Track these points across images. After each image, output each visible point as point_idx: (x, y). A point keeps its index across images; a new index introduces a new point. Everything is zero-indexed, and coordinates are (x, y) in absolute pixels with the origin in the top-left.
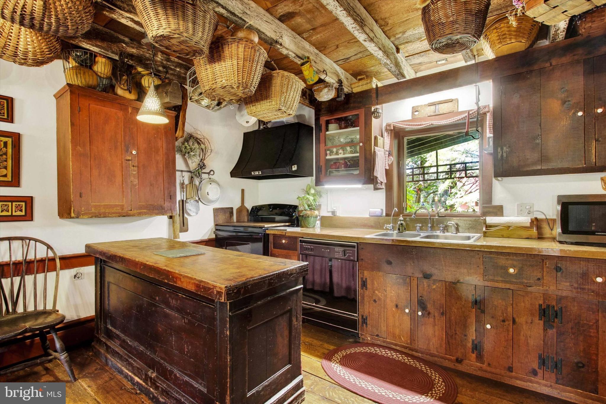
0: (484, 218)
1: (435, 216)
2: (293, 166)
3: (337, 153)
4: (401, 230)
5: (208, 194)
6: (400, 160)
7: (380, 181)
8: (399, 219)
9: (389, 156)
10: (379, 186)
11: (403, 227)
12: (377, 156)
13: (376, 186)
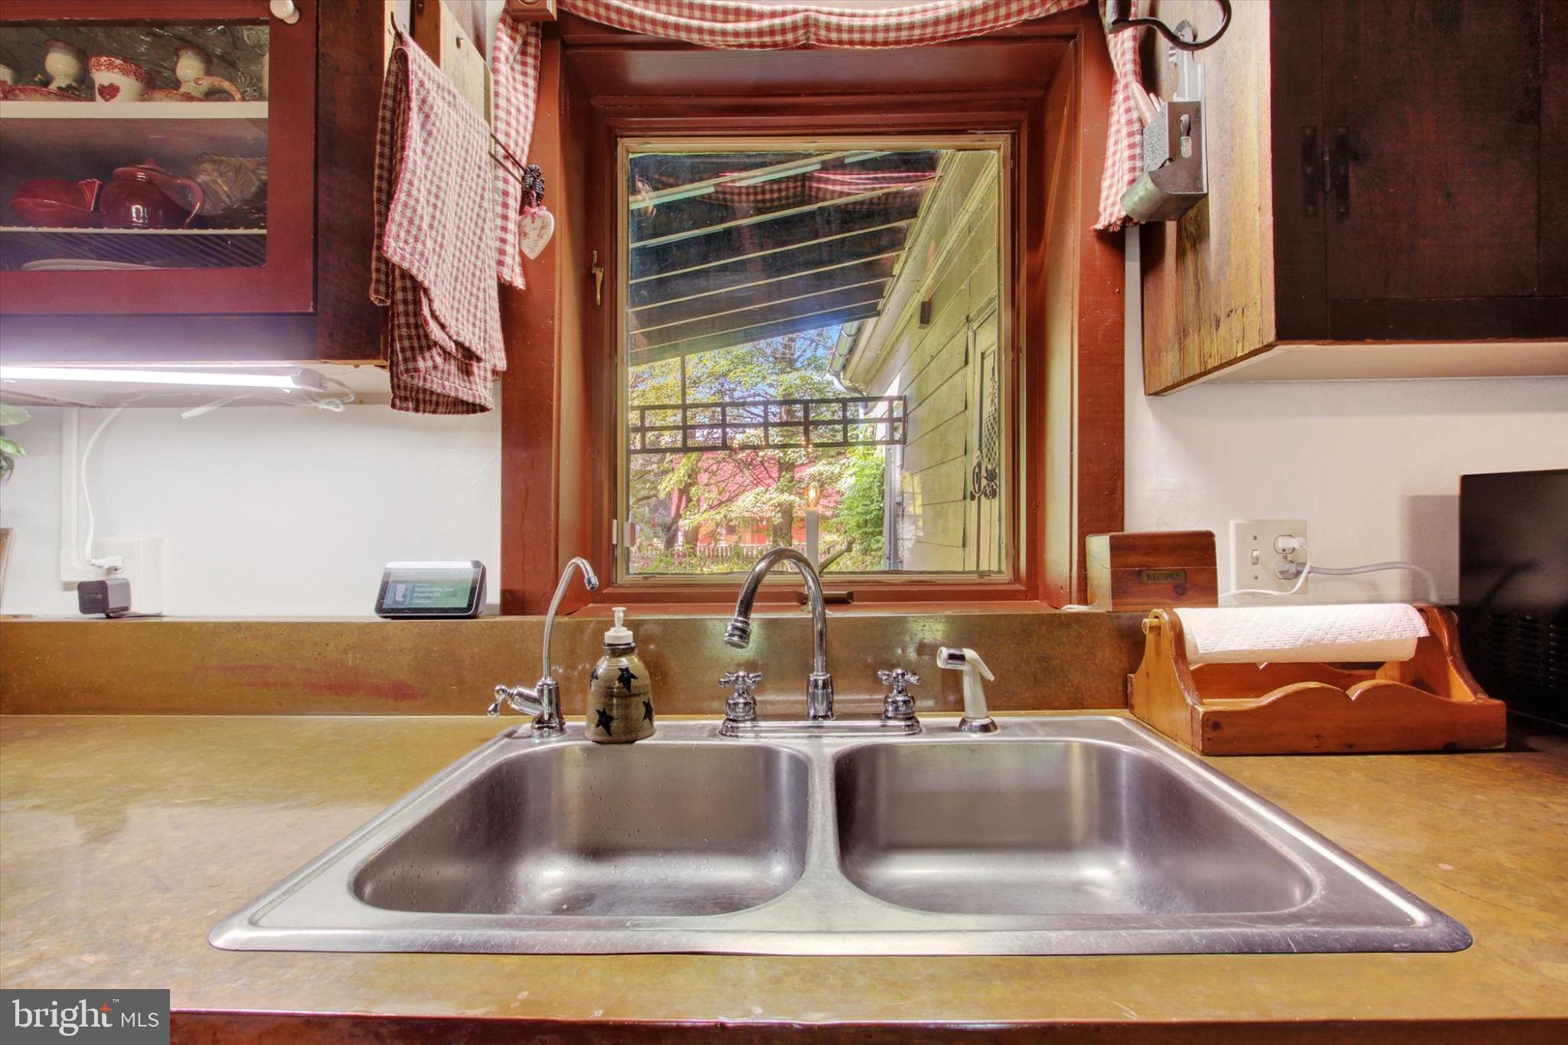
0: (1166, 615)
3: (84, 89)
4: (618, 724)
6: (593, 259)
7: (450, 337)
8: (607, 634)
9: (530, 205)
10: (445, 376)
11: (637, 699)
12: (427, 117)
13: (416, 370)
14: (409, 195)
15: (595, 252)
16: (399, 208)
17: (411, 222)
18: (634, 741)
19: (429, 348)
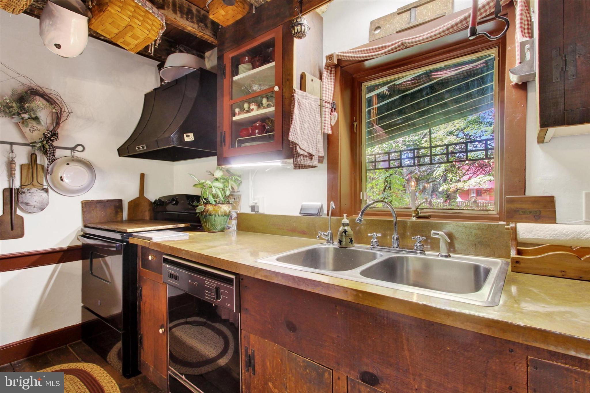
0: (512, 225)
1: (410, 216)
2: (185, 135)
3: (249, 110)
4: (343, 243)
5: (62, 180)
6: (354, 120)
7: (306, 152)
8: (342, 221)
9: (333, 112)
10: (305, 161)
11: (348, 237)
12: (300, 105)
13: (297, 161)
14: (294, 125)
15: (355, 118)
16: (292, 129)
17: (294, 131)
18: (346, 248)
19: (300, 156)
